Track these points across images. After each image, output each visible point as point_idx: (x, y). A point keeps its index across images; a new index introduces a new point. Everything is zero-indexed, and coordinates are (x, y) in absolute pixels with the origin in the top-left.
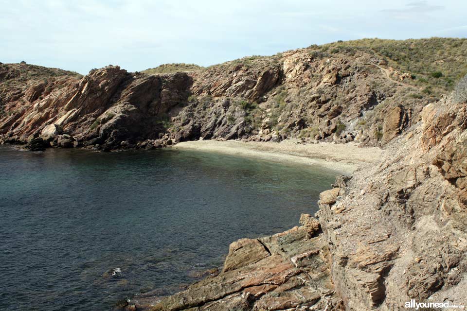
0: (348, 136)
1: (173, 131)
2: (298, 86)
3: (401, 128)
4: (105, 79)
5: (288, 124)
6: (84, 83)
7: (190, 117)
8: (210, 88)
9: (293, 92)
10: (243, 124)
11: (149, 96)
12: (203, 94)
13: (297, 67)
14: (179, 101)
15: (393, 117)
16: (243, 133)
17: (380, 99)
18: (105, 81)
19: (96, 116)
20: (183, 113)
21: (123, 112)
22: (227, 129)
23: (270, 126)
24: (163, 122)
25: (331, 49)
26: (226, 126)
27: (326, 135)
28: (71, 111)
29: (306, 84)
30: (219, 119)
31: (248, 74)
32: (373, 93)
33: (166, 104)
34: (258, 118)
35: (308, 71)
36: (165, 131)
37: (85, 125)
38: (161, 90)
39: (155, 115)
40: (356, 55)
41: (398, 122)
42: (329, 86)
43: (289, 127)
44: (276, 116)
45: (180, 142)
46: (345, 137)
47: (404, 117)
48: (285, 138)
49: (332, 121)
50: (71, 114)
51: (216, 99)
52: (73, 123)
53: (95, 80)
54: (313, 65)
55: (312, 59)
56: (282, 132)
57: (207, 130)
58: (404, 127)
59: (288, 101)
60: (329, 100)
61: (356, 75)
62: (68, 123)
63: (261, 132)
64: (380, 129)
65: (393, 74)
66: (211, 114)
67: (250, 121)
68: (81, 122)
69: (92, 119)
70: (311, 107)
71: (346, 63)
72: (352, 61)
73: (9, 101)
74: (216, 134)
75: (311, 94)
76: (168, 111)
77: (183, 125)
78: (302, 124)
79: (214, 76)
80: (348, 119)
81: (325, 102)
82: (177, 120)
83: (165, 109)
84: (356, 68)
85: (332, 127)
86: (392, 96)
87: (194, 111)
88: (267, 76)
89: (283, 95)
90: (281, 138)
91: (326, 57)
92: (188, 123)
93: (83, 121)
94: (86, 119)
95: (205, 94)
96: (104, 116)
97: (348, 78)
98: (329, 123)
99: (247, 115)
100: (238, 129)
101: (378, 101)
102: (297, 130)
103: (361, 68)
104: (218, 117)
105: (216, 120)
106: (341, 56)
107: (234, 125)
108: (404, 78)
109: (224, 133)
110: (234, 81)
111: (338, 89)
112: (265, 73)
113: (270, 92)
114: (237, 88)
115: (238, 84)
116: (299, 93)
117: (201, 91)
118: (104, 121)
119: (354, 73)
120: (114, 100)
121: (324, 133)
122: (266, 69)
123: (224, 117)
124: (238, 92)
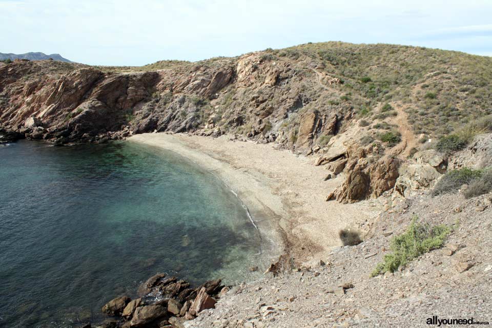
0: (271, 136)
1: (134, 124)
2: (245, 85)
3: (314, 133)
4: (79, 79)
5: (229, 120)
6: (60, 82)
7: (150, 111)
8: (172, 85)
9: (241, 90)
10: (192, 119)
11: (117, 93)
12: (166, 91)
13: (247, 69)
14: (145, 97)
15: (307, 122)
16: (190, 127)
17: (305, 102)
18: (79, 80)
19: (70, 111)
20: (145, 108)
21: (90, 108)
22: (178, 123)
23: (214, 122)
24: (127, 115)
25: (281, 53)
26: (178, 120)
27: (256, 133)
28: (50, 106)
29: (252, 84)
30: (174, 114)
31: (205, 74)
32: (299, 97)
33: (132, 99)
34: (206, 114)
35: (256, 73)
36: (127, 123)
37: (61, 118)
38: (128, 87)
39: (122, 109)
40: (299, 59)
41: (311, 127)
42: (269, 87)
43: (229, 124)
44: (221, 113)
45: (136, 134)
46: (268, 137)
47: (318, 123)
48: (224, 133)
49: (263, 120)
50: (50, 108)
51: (176, 95)
52: (51, 116)
53: (70, 80)
54: (261, 67)
55: (261, 61)
56: (222, 128)
57: (162, 123)
58: (316, 132)
59: (235, 99)
60: (266, 100)
61: (294, 78)
62: (47, 115)
63: (206, 127)
64: (296, 133)
65: (323, 79)
66: (169, 109)
67: (198, 117)
68: (58, 115)
69: (67, 113)
70: (251, 106)
71: (288, 66)
72: (294, 64)
73: (13, 94)
74: (169, 127)
75: (254, 93)
76: (134, 105)
77: (143, 118)
78: (240, 121)
79: (178, 75)
80: (276, 120)
81: (263, 102)
82: (140, 113)
83: (131, 104)
84: (295, 71)
85: (262, 126)
86: (316, 100)
87: (156, 105)
88: (220, 75)
89: (231, 93)
90: (220, 133)
91: (274, 60)
92: (147, 117)
93: (59, 114)
94: (61, 113)
95: (168, 91)
96: (75, 111)
97: (287, 80)
98: (260, 122)
99: (198, 110)
100: (186, 123)
101: (304, 104)
102: (235, 127)
103: (299, 71)
104: (173, 112)
105: (172, 115)
106: (286, 59)
107: (186, 119)
108: (332, 82)
109: (175, 126)
110: (192, 80)
111: (276, 90)
112: (219, 73)
113: (222, 90)
114: (193, 86)
115: (194, 83)
116: (245, 92)
117: (165, 88)
118: (74, 115)
119: (292, 76)
120: (86, 97)
121: (255, 131)
122: (221, 70)
123: (178, 112)
124: (194, 90)
